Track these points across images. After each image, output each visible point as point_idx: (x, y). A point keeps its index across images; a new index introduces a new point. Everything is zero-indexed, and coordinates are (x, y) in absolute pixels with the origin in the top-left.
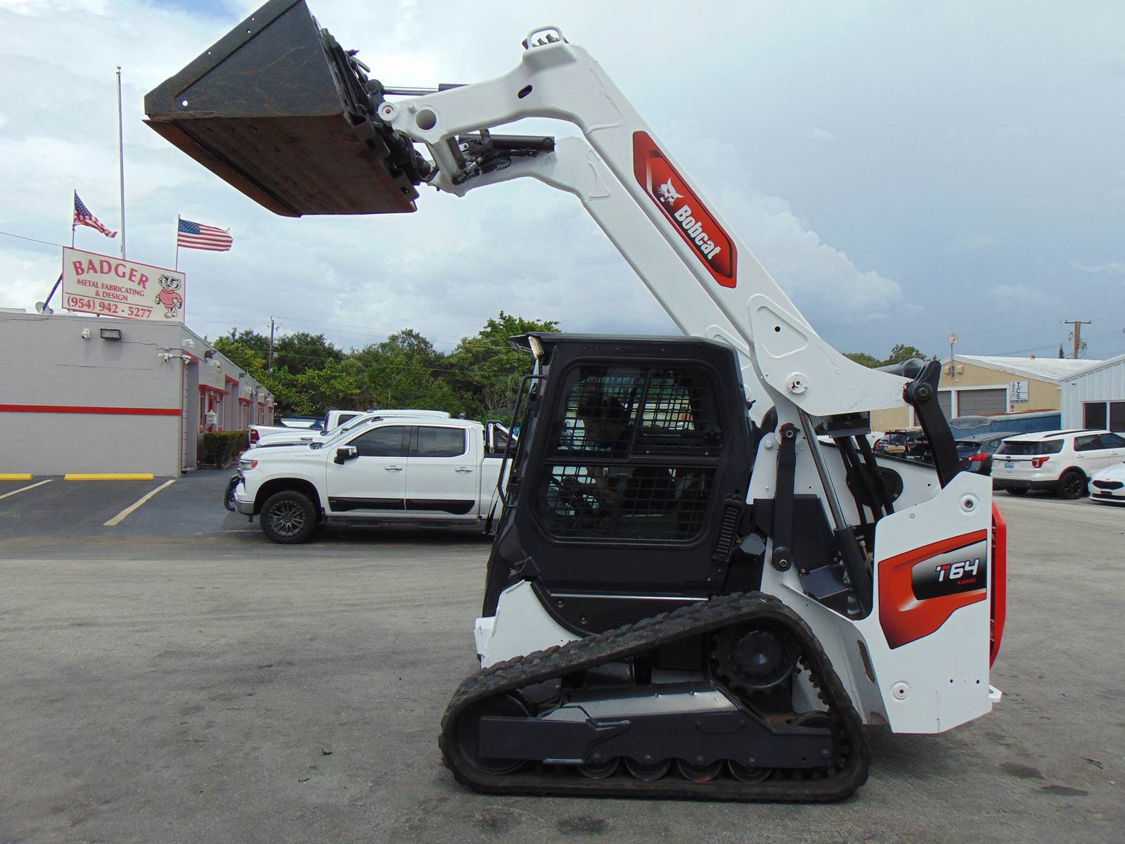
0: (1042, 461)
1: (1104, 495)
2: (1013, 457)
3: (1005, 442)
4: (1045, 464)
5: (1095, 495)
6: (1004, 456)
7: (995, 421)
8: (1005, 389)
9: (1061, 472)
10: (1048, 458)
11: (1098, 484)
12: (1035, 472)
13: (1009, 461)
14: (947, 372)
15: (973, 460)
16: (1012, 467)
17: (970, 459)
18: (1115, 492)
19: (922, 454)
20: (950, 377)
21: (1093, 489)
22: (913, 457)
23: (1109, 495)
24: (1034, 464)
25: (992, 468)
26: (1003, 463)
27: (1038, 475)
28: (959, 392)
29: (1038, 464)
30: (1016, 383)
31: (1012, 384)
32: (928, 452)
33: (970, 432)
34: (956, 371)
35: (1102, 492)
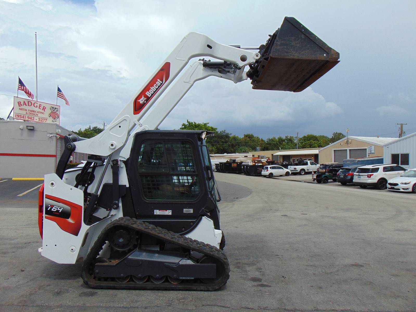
0: (371, 175)
1: (392, 188)
2: (361, 174)
3: (358, 168)
4: (372, 176)
5: (389, 188)
6: (358, 174)
7: (359, 161)
8: (366, 149)
9: (378, 179)
10: (373, 174)
11: (390, 184)
12: (368, 180)
13: (359, 175)
14: (346, 142)
15: (348, 175)
16: (360, 178)
17: (347, 175)
18: (396, 187)
19: (332, 173)
20: (347, 144)
21: (388, 186)
22: (328, 174)
23: (393, 188)
24: (368, 176)
25: (354, 178)
26: (357, 176)
27: (370, 181)
28: (350, 150)
29: (369, 176)
30: (370, 147)
31: (368, 147)
32: (334, 172)
33: (349, 165)
34: (349, 142)
35: (391, 187)
